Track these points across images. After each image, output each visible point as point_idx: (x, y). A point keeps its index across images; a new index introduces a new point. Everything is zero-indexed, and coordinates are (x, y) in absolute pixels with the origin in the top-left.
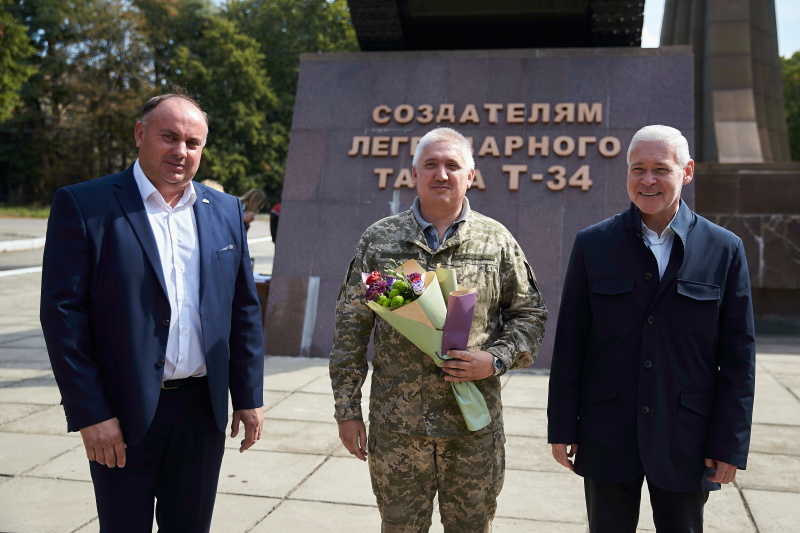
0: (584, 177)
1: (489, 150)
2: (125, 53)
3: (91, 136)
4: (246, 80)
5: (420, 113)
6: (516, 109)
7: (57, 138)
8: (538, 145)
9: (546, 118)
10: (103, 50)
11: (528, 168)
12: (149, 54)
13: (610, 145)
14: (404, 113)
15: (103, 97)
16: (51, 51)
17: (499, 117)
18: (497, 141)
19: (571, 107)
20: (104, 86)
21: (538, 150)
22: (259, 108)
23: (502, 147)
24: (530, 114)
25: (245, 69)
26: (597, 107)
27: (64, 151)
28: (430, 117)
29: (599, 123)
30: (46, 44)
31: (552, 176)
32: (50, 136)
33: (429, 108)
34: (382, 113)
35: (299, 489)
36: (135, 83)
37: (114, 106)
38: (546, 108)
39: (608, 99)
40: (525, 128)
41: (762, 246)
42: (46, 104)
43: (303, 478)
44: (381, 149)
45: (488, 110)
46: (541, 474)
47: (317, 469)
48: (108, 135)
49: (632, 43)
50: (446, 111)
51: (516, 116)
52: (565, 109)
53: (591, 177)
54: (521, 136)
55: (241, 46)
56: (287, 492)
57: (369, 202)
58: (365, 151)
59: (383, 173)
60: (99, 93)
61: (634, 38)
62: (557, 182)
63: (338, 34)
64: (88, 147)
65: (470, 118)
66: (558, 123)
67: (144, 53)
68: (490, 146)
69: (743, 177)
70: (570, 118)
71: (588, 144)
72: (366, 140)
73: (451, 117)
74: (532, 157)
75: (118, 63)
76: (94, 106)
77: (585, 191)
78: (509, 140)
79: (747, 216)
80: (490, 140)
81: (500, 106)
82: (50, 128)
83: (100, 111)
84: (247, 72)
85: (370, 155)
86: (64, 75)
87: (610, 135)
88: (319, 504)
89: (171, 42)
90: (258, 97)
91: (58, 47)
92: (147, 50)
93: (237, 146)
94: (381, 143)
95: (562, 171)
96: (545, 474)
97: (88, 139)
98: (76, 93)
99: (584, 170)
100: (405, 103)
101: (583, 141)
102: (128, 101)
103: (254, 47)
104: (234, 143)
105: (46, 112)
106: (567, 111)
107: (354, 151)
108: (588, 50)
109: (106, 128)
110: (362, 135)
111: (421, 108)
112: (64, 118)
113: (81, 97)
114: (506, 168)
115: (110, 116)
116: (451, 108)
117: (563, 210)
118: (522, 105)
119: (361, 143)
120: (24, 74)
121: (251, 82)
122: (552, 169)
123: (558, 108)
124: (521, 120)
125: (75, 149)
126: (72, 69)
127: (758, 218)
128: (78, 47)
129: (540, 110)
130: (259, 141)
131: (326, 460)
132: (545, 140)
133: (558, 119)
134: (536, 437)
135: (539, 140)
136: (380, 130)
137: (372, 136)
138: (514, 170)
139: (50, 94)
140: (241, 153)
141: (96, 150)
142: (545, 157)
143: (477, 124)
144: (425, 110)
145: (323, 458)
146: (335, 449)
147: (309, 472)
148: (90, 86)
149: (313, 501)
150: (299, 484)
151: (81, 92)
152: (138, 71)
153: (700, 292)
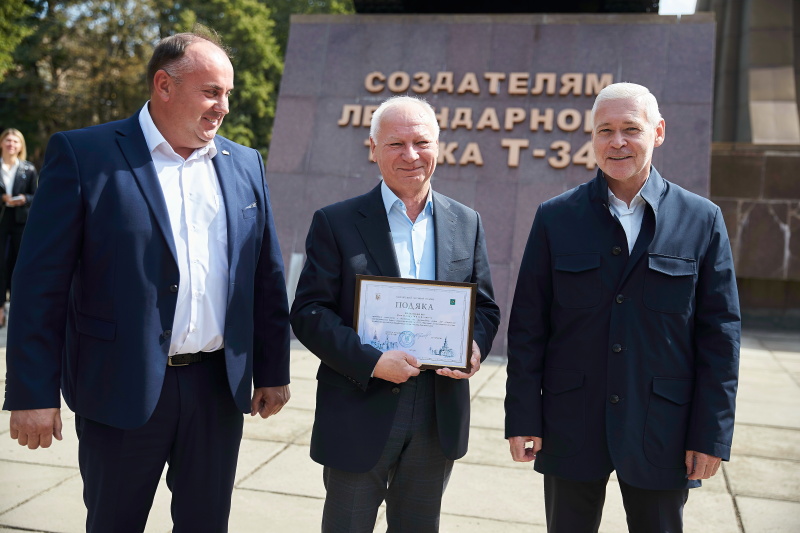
0: (589, 154)
1: (488, 123)
2: (128, 17)
3: (90, 102)
4: (255, 49)
5: (416, 81)
6: (520, 79)
7: (54, 105)
8: (542, 119)
9: (551, 89)
10: (105, 12)
11: (530, 143)
12: (153, 19)
14: (399, 81)
15: (105, 62)
16: (50, 13)
17: (501, 88)
18: (497, 113)
19: (578, 78)
20: (104, 51)
21: (541, 124)
22: (267, 78)
23: (502, 120)
24: (533, 85)
25: (254, 36)
26: (608, 79)
27: (61, 119)
28: (426, 86)
30: (46, 5)
31: (555, 152)
32: (47, 102)
33: (426, 77)
34: (376, 80)
35: (250, 478)
36: (138, 49)
37: (115, 72)
38: (552, 78)
39: (620, 70)
40: (528, 99)
41: (788, 235)
42: (44, 69)
43: (257, 466)
45: (488, 80)
46: (516, 471)
47: (274, 457)
48: (109, 104)
49: (649, 10)
50: (444, 80)
51: (519, 87)
52: (572, 80)
54: (523, 108)
55: (249, 11)
57: (358, 176)
58: (356, 121)
60: (100, 58)
61: (651, 4)
62: (560, 158)
64: (87, 115)
65: (469, 88)
66: (563, 96)
67: (148, 17)
68: (489, 119)
69: (770, 158)
70: (578, 90)
72: (357, 109)
73: (449, 86)
74: (534, 131)
75: (120, 28)
76: (94, 72)
77: (590, 170)
78: (510, 112)
79: (773, 202)
80: (490, 112)
81: (502, 76)
82: (47, 94)
83: (100, 77)
84: (255, 41)
85: (360, 126)
86: (64, 39)
88: (269, 494)
89: (178, 6)
90: (266, 65)
91: (58, 8)
92: (153, 14)
93: (243, 118)
95: (566, 146)
96: (521, 471)
97: (86, 107)
98: (76, 58)
100: (401, 70)
102: (130, 68)
103: (264, 14)
104: (239, 115)
105: (45, 77)
106: (574, 82)
107: (344, 120)
108: (600, 17)
109: (106, 95)
110: (354, 103)
111: (417, 75)
112: (63, 84)
113: (81, 63)
114: (505, 142)
115: (111, 84)
116: (449, 76)
118: (525, 75)
119: (352, 113)
120: (18, 35)
121: (259, 51)
122: (555, 145)
123: (565, 79)
124: (524, 91)
125: (74, 117)
126: (72, 32)
127: (785, 205)
128: (79, 9)
129: (545, 81)
130: (267, 113)
131: (286, 448)
132: (549, 113)
133: (564, 90)
135: (542, 113)
136: (374, 99)
137: (363, 105)
138: (514, 145)
139: (49, 58)
140: (246, 126)
141: (96, 118)
142: (548, 132)
143: (476, 94)
144: (421, 78)
145: (283, 445)
146: (298, 437)
147: (265, 460)
148: (90, 51)
149: (263, 491)
150: (252, 473)
151: (82, 56)
152: (142, 37)
153: (674, 267)
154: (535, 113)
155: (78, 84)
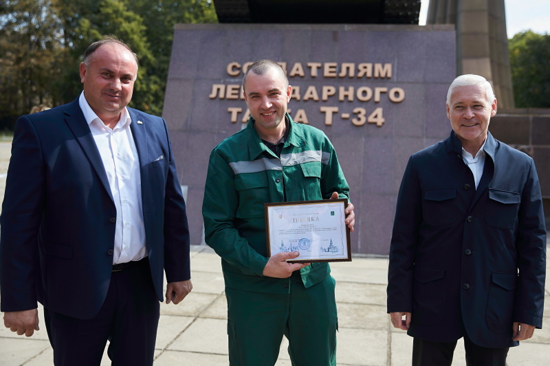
0: (378, 116)
1: (311, 96)
2: (42, 23)
3: (16, 82)
6: (331, 67)
8: (346, 93)
9: (352, 73)
10: (26, 19)
11: (339, 109)
12: (60, 24)
13: (397, 94)
15: (26, 54)
17: (318, 73)
18: (317, 89)
19: (369, 66)
20: (26, 46)
21: (346, 96)
23: (320, 94)
24: (340, 71)
25: (131, 36)
26: (388, 67)
29: (389, 78)
31: (356, 115)
34: (234, 68)
35: (175, 343)
36: (49, 45)
37: (33, 60)
38: (352, 66)
39: (396, 61)
40: (337, 80)
43: (177, 334)
44: (233, 94)
45: (310, 68)
46: (352, 330)
47: (188, 327)
48: (30, 82)
49: (412, 22)
51: (330, 72)
53: (384, 116)
54: (334, 86)
55: (128, 19)
56: (166, 345)
57: (224, 132)
58: (222, 95)
59: (235, 111)
60: (23, 51)
61: (414, 19)
62: (359, 119)
63: (199, 13)
64: (14, 90)
65: (297, 73)
66: (360, 78)
67: (56, 23)
68: (311, 93)
70: (369, 74)
71: (382, 93)
72: (222, 87)
74: (341, 101)
75: (37, 30)
76: (19, 60)
77: (379, 127)
78: (325, 89)
80: (312, 89)
81: (319, 65)
84: (132, 39)
85: (224, 98)
87: (397, 87)
88: (190, 353)
89: (77, 16)
90: (141, 57)
92: (59, 21)
94: (233, 89)
95: (363, 111)
96: (355, 330)
97: (13, 84)
98: (5, 51)
99: (379, 111)
100: (251, 61)
101: (378, 90)
102: (44, 58)
103: (139, 21)
106: (367, 69)
107: (213, 95)
108: (382, 27)
109: (27, 76)
110: (219, 83)
113: (9, 54)
114: (323, 109)
115: (30, 68)
116: (284, 65)
117: (363, 139)
118: (335, 64)
119: (218, 90)
121: (136, 46)
122: (356, 110)
123: (361, 67)
124: (334, 75)
125: (4, 92)
128: (7, 17)
129: (348, 68)
130: (141, 88)
131: (194, 320)
132: (351, 89)
133: (361, 74)
134: (347, 303)
135: (347, 90)
136: (232, 80)
137: (226, 84)
138: (329, 111)
141: (20, 92)
142: (350, 102)
143: (302, 77)
145: (192, 319)
146: (201, 313)
147: (182, 330)
148: (16, 46)
149: (185, 351)
150: (175, 339)
151: (9, 50)
152: (52, 36)
153: (505, 197)
154: (342, 89)
155: (8, 68)
